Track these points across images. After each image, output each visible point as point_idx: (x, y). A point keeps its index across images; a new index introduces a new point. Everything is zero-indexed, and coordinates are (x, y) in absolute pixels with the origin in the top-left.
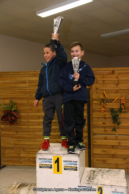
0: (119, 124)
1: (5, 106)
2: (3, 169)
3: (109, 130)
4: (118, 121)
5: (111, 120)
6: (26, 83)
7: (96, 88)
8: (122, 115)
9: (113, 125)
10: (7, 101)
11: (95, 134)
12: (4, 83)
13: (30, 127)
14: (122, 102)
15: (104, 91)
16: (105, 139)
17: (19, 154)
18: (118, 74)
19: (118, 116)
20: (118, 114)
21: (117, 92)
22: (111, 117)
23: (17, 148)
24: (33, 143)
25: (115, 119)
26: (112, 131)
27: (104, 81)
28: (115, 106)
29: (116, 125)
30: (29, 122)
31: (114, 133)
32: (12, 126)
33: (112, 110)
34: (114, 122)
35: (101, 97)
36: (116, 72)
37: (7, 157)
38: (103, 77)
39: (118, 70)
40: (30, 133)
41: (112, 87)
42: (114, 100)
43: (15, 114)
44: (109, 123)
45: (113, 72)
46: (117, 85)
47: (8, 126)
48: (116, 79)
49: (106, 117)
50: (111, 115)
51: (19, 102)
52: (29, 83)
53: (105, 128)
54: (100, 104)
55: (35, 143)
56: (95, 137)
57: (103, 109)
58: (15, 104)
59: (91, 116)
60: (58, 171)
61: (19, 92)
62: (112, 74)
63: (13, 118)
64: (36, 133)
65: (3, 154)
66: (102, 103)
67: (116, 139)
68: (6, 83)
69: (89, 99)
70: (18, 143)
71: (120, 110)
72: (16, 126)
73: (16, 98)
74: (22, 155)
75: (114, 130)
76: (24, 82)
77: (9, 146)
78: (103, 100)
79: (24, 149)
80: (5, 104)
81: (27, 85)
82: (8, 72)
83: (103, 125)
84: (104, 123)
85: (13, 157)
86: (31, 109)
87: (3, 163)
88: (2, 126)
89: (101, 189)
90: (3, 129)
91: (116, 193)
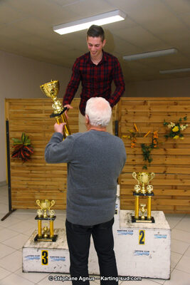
0: (150, 161)
1: (16, 140)
2: (13, 213)
3: (139, 168)
4: (150, 158)
5: (141, 156)
6: (42, 113)
7: (126, 121)
8: (153, 152)
9: (144, 162)
10: (19, 135)
11: (123, 173)
12: (14, 113)
14: (155, 137)
15: (135, 124)
17: (33, 196)
18: (151, 104)
19: (149, 152)
20: (149, 150)
21: (149, 125)
22: (142, 153)
23: (30, 189)
24: (50, 183)
25: (146, 156)
26: (143, 168)
27: (135, 112)
28: (147, 141)
29: (147, 163)
31: (144, 171)
32: (25, 164)
33: (143, 146)
34: (145, 159)
35: (132, 131)
36: (149, 103)
37: (19, 200)
38: (134, 108)
39: (150, 100)
40: (47, 172)
41: (144, 119)
42: (145, 134)
43: (29, 149)
44: (139, 160)
45: (145, 103)
46: (150, 117)
47: (20, 164)
48: (148, 111)
49: (136, 153)
50: (142, 151)
51: (33, 135)
52: (45, 113)
53: (134, 166)
54: (130, 139)
55: (53, 183)
56: (123, 175)
57: (133, 144)
58: (28, 138)
62: (144, 105)
63: (27, 154)
64: (54, 172)
65: (14, 196)
66: (132, 138)
68: (18, 113)
70: (32, 183)
71: (152, 146)
72: (30, 164)
73: (29, 131)
74: (37, 197)
75: (145, 168)
76: (40, 112)
77: (21, 186)
78: (133, 135)
79: (39, 190)
80: (17, 138)
81: (43, 115)
82: (20, 99)
83: (134, 163)
84: (133, 160)
85: (26, 199)
87: (13, 207)
88: (12, 164)
89: (142, 233)
90: (13, 168)
91: (158, 236)
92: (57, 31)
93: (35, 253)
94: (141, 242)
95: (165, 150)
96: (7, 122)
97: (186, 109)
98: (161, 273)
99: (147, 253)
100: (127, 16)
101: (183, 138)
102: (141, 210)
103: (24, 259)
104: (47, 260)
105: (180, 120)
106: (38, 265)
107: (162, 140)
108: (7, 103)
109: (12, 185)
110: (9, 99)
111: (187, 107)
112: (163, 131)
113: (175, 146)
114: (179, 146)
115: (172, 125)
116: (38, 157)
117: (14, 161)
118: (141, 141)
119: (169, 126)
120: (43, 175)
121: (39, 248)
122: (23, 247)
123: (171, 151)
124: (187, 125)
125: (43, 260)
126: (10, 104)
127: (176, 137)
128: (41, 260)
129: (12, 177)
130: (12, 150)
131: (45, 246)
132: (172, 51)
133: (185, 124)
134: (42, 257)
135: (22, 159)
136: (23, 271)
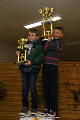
0: (79, 102)
3: (72, 107)
4: (78, 100)
5: (73, 99)
6: (13, 70)
7: (63, 76)
9: (74, 103)
11: (61, 110)
13: (13, 103)
15: (68, 78)
16: (69, 114)
19: (78, 96)
20: (78, 94)
21: (77, 79)
22: (73, 97)
24: (14, 115)
25: (76, 98)
26: (74, 107)
27: (68, 71)
28: (76, 89)
29: (77, 103)
30: (12, 99)
31: (75, 109)
33: (74, 92)
34: (75, 101)
35: (67, 82)
36: (77, 65)
38: (68, 68)
41: (74, 75)
42: (75, 84)
43: (3, 92)
44: (72, 101)
45: (75, 65)
46: (78, 74)
48: (77, 70)
49: (69, 97)
50: (73, 95)
51: (7, 83)
52: (15, 70)
53: (68, 105)
54: (65, 87)
55: (16, 115)
56: (61, 112)
57: (67, 91)
58: (4, 85)
59: (58, 95)
61: (7, 76)
62: (74, 66)
63: (2, 95)
64: (17, 108)
66: (67, 87)
67: (77, 114)
69: (58, 83)
70: (3, 115)
73: (5, 81)
75: (76, 107)
78: (67, 84)
81: (14, 72)
84: (68, 101)
86: (15, 89)
118: (72, 88)
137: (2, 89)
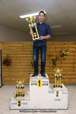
0: (55, 65)
1: (4, 58)
2: (3, 86)
3: (51, 68)
8: (57, 62)
9: (53, 66)
10: (6, 55)
12: (4, 47)
13: (16, 67)
14: (57, 56)
15: (50, 52)
16: (50, 71)
17: (11, 79)
18: (56, 44)
19: (55, 62)
21: (55, 52)
22: (52, 62)
23: (10, 77)
24: (17, 74)
26: (53, 68)
27: (50, 47)
28: (54, 58)
30: (16, 65)
33: (53, 60)
36: (55, 44)
37: (5, 81)
38: (50, 45)
39: (55, 43)
40: (17, 70)
41: (53, 50)
42: (54, 55)
43: (10, 61)
44: (51, 65)
45: (54, 44)
46: (55, 49)
47: (6, 67)
48: (55, 47)
49: (50, 62)
51: (11, 55)
53: (50, 67)
54: (48, 57)
55: (19, 74)
57: (49, 59)
58: (9, 57)
60: (40, 86)
63: (9, 63)
64: (19, 70)
65: (3, 79)
70: (10, 74)
71: (56, 59)
72: (9, 67)
73: (9, 54)
74: (12, 80)
76: (14, 47)
77: (6, 75)
78: (49, 55)
79: (13, 77)
80: (4, 57)
81: (15, 48)
83: (49, 66)
85: (8, 80)
86: (17, 59)
87: (3, 83)
88: (3, 67)
89: (57, 92)
90: (3, 68)
91: (63, 93)
92: (20, 17)
93: (15, 102)
94: (57, 96)
95: (61, 61)
96: (1, 51)
97: (68, 46)
98: (64, 107)
99: (59, 100)
100: (47, 12)
101: (67, 57)
102: (57, 83)
103: (11, 104)
104: (20, 104)
105: (66, 50)
106: (17, 107)
107: (60, 58)
108: (1, 43)
109: (3, 75)
110: (2, 42)
111: (68, 45)
112: (60, 54)
113: (64, 59)
114: (66, 60)
115: (64, 52)
116: (13, 64)
117: (3, 66)
118: (52, 58)
119: (63, 52)
120: (15, 71)
121: (17, 100)
122: (10, 100)
123: (63, 61)
124: (69, 52)
125: (19, 105)
126: (2, 43)
127: (65, 56)
128: (18, 105)
129: (2, 72)
130: (3, 61)
131: (19, 99)
132: (61, 26)
133: (68, 51)
134: (18, 103)
135: (7, 65)
136: (10, 109)
137: (9, 59)
